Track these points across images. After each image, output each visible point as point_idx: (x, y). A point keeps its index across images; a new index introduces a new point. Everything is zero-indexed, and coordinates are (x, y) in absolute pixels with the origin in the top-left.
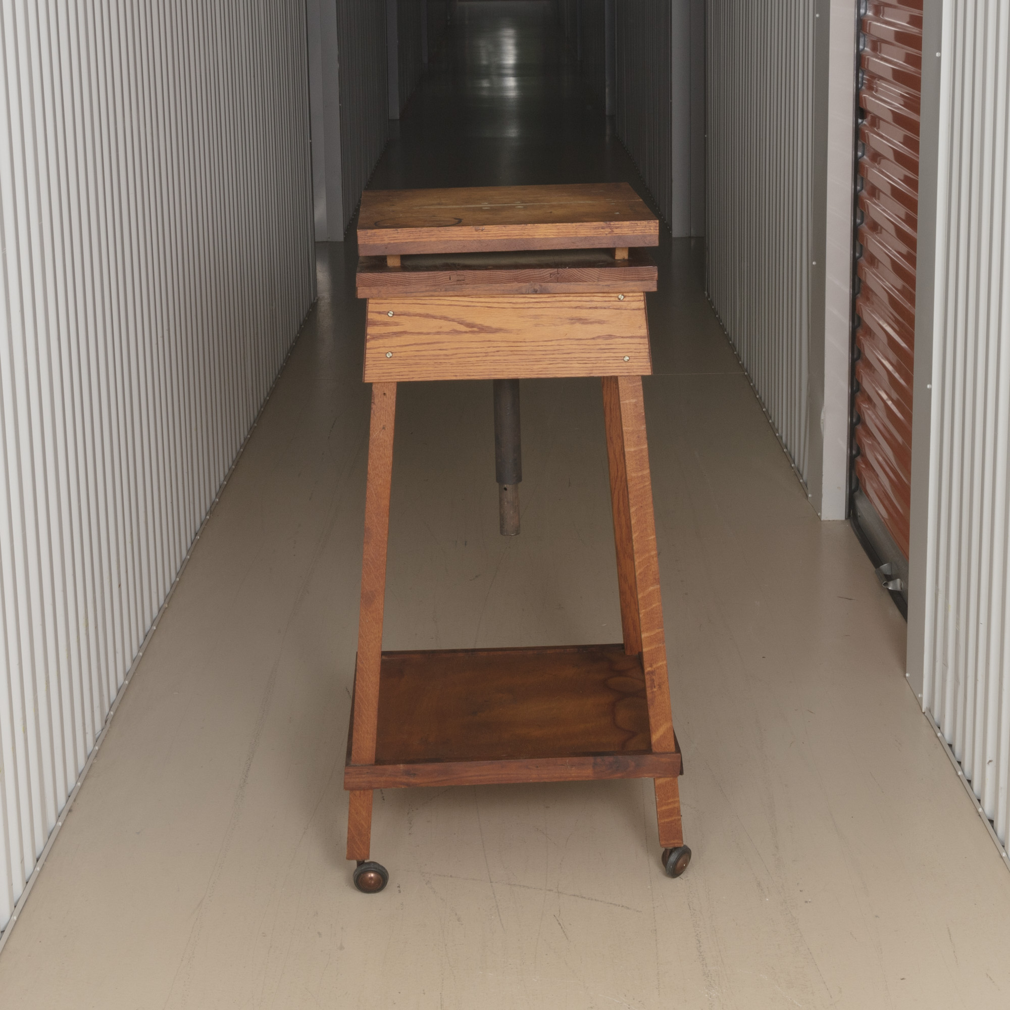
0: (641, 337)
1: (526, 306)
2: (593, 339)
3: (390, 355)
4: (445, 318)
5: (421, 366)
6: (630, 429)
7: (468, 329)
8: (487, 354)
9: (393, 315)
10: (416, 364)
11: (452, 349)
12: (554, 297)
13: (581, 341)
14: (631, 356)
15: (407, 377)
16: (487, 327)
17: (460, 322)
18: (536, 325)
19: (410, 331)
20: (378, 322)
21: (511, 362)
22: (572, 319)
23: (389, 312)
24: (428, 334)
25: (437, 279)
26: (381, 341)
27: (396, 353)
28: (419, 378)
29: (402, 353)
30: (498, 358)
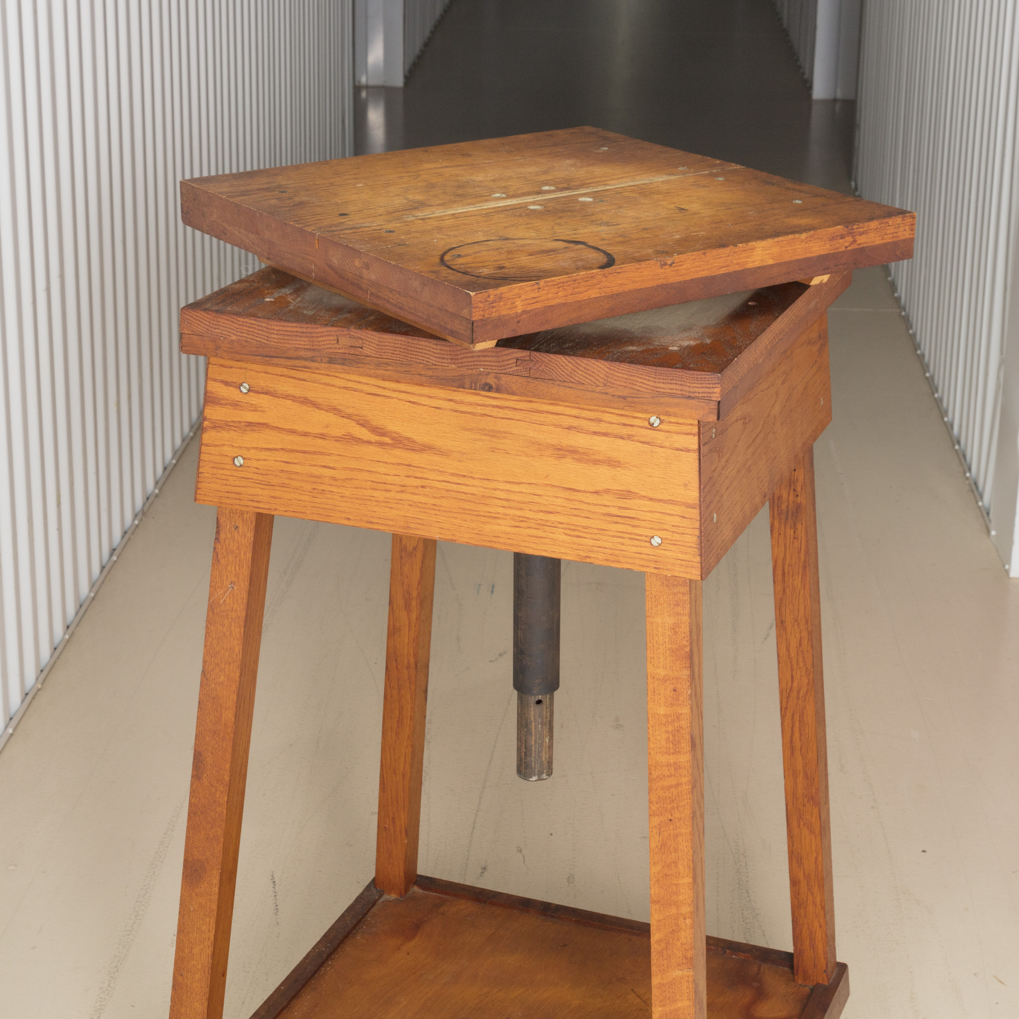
0: (688, 506)
1: (479, 410)
2: (597, 492)
3: (239, 461)
4: (336, 410)
5: (289, 490)
6: (662, 672)
7: (374, 438)
8: (403, 488)
9: (249, 391)
10: (283, 485)
11: (345, 469)
12: (531, 402)
13: (575, 493)
14: (666, 539)
15: (266, 506)
16: (408, 439)
17: (362, 422)
18: (493, 450)
19: (275, 425)
20: (223, 399)
21: (445, 511)
22: (560, 449)
23: (242, 385)
24: (306, 434)
25: (315, 339)
26: (225, 435)
27: (249, 459)
28: (286, 511)
29: (261, 462)
30: (422, 499)
